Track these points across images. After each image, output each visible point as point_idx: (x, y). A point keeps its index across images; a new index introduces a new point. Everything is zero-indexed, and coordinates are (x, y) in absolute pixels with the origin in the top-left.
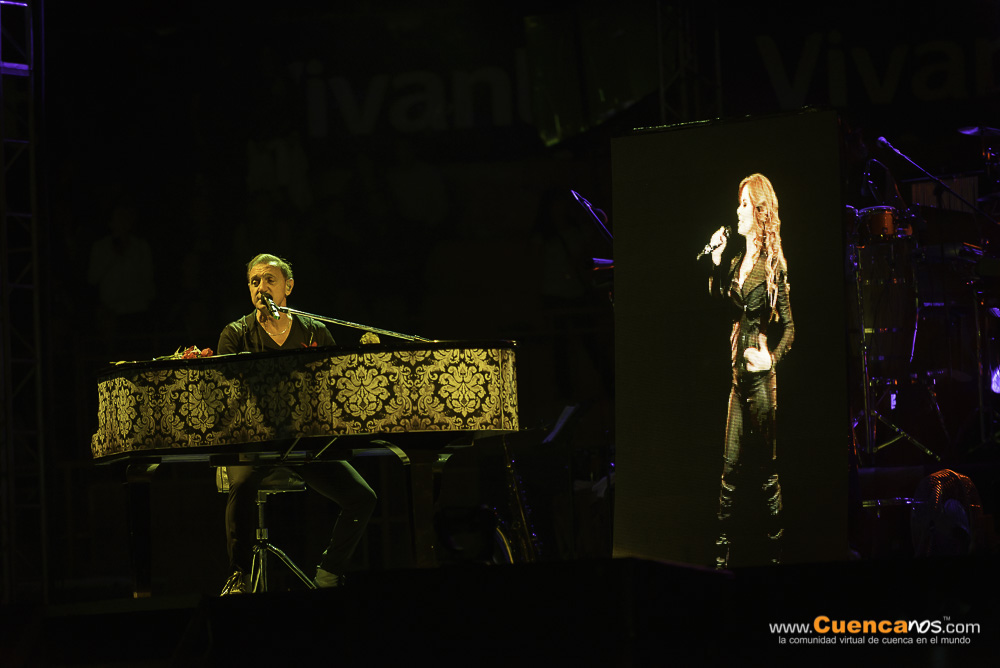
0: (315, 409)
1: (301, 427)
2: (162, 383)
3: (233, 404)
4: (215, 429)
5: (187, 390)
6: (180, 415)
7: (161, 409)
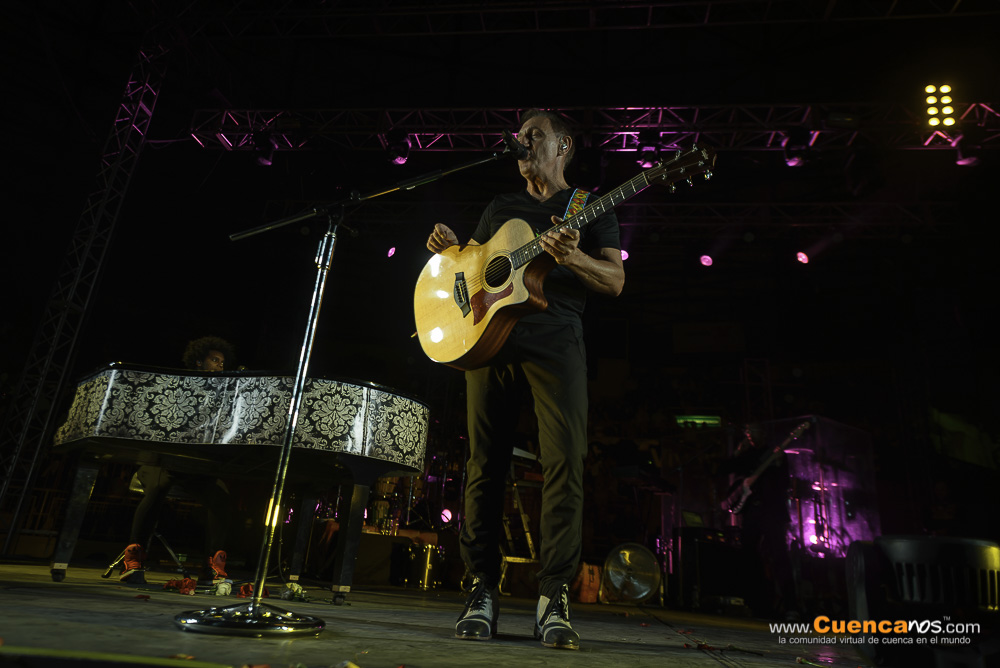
1: (270, 436)
2: (141, 384)
3: (205, 410)
4: (181, 429)
6: (150, 413)
7: (134, 404)
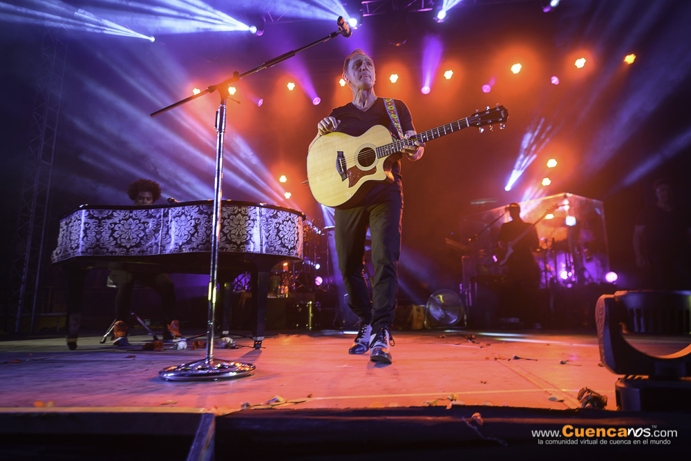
0: (209, 236)
1: (198, 246)
3: (150, 232)
4: (137, 245)
5: (120, 223)
6: (113, 237)
7: (102, 232)
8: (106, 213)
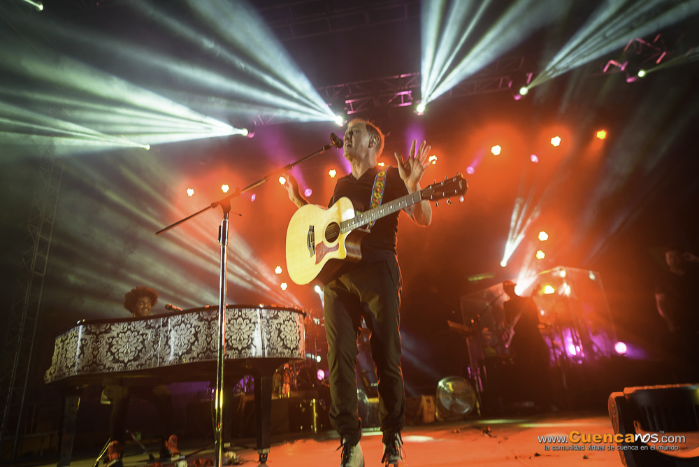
0: (209, 343)
1: (198, 355)
2: (101, 333)
3: (149, 343)
4: (135, 359)
5: (118, 336)
6: (111, 352)
7: (99, 348)
8: (104, 327)
